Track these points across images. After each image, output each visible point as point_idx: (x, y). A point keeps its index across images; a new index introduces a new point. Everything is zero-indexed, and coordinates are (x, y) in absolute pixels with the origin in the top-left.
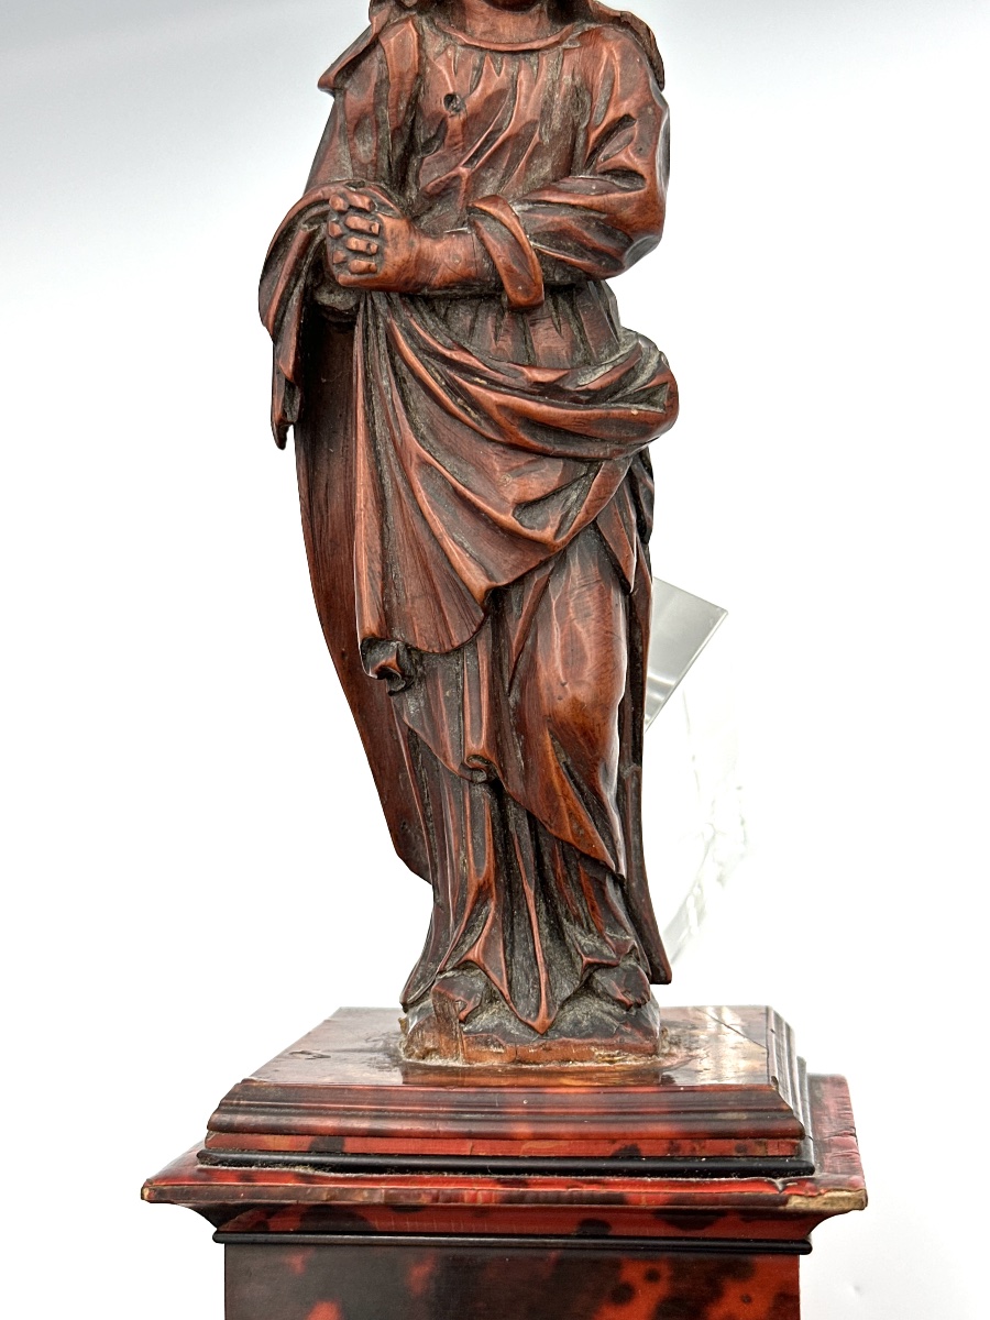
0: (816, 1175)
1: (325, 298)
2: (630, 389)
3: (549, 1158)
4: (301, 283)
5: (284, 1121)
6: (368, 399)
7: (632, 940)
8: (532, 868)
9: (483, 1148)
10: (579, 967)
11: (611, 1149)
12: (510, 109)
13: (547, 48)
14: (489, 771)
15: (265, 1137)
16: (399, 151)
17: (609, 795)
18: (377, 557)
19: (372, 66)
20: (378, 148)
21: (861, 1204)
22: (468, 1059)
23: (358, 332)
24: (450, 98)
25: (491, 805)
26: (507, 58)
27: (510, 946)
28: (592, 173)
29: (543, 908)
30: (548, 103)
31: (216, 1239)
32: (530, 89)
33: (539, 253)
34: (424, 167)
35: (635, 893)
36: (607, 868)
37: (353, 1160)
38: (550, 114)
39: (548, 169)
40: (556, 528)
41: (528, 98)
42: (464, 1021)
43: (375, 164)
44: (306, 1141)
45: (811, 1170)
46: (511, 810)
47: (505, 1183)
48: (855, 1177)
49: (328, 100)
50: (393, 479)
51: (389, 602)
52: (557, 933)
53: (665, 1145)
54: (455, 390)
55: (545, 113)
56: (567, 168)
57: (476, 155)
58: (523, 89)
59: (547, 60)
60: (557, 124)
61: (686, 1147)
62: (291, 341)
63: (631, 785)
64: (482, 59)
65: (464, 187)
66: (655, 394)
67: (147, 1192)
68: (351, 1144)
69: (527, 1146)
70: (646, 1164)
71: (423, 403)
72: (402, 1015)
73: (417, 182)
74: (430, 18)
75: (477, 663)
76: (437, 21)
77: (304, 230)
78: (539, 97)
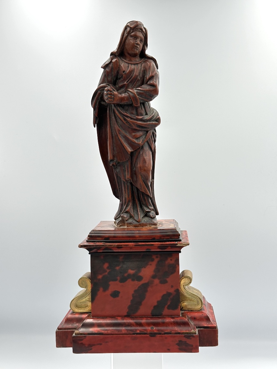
0: (182, 241)
1: (102, 103)
2: (153, 119)
3: (141, 240)
4: (99, 101)
5: (100, 235)
6: (110, 120)
7: (152, 208)
8: (137, 196)
9: (131, 239)
10: (145, 212)
11: (152, 238)
12: (133, 73)
13: (139, 63)
14: (130, 181)
15: (97, 238)
16: (115, 79)
17: (149, 184)
18: (112, 147)
19: (111, 65)
20: (111, 79)
21: (188, 245)
22: (127, 227)
23: (108, 109)
24: (124, 72)
25: (130, 187)
26: (133, 65)
27: (134, 209)
28: (147, 85)
29: (139, 203)
31: (89, 253)
33: (139, 98)
34: (119, 82)
35: (153, 200)
36: (149, 196)
37: (111, 241)
38: (140, 74)
39: (140, 83)
40: (141, 142)
41: (136, 72)
42: (126, 221)
43: (111, 81)
44: (103, 238)
45: (181, 240)
46: (134, 187)
47: (135, 243)
48: (187, 241)
49: (103, 70)
50: (114, 134)
51: (114, 153)
52: (141, 207)
53: (159, 238)
54: (125, 120)
55: (139, 74)
56: (142, 84)
57: (128, 81)
58: (135, 70)
59: (139, 65)
60: (141, 76)
61: (162, 238)
62: (97, 110)
63: (152, 183)
64: (129, 65)
65: (126, 86)
67: (79, 246)
68: (110, 239)
69: (138, 238)
70: (156, 240)
71: (119, 121)
72: (115, 221)
73: (118, 85)
74: (120, 58)
75: (129, 164)
76: (121, 58)
77: (99, 92)
78: (138, 71)
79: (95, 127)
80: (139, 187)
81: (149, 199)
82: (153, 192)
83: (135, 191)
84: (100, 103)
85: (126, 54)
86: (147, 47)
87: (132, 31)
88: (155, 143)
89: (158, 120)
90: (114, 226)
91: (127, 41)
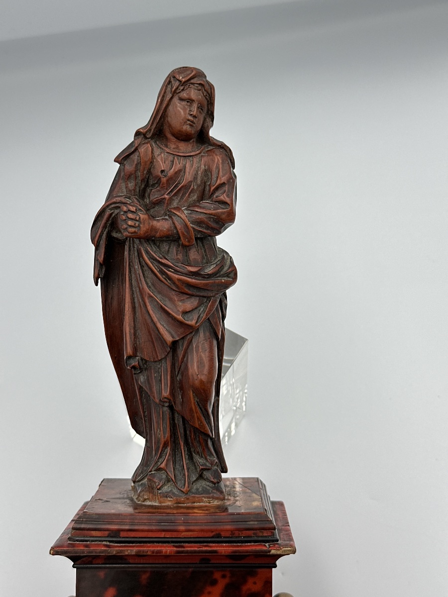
0: (279, 542)
1: (115, 235)
2: (221, 273)
3: (191, 538)
4: (107, 230)
5: (99, 527)
6: (130, 272)
7: (216, 460)
8: (183, 435)
9: (168, 535)
10: (198, 470)
11: (211, 534)
12: (183, 176)
13: (196, 155)
14: (169, 402)
15: (92, 532)
16: (143, 186)
17: (210, 411)
18: (132, 328)
19: (135, 157)
20: (136, 185)
21: (294, 552)
22: (160, 502)
23: (127, 247)
24: (162, 171)
25: (169, 414)
26: (182, 158)
27: (174, 463)
28: (212, 201)
29: (186, 449)
30: (196, 174)
31: (73, 567)
32: (190, 170)
33: (193, 228)
34: (152, 193)
35: (217, 442)
36: (209, 436)
37: (123, 539)
38: (197, 178)
39: (196, 197)
40: (196, 321)
41: (189, 173)
42: (159, 489)
43: (134, 190)
44: (107, 533)
46: (176, 415)
47: (176, 547)
48: (292, 542)
50: (138, 300)
51: (136, 343)
52: (191, 458)
53: (230, 533)
54: (162, 272)
55: (195, 178)
56: (202, 197)
57: (171, 191)
58: (187, 170)
59: (196, 160)
60: (199, 182)
61: (237, 533)
63: (216, 405)
64: (174, 158)
65: (166, 202)
66: (230, 274)
67: (52, 552)
68: (122, 534)
69: (183, 534)
70: (223, 539)
71: (150, 275)
72: (133, 484)
73: (149, 198)
74: (155, 142)
75: (167, 365)
76: (158, 142)
77: (108, 212)
78: (192, 172)
79: (97, 285)
80: (187, 417)
81: (209, 440)
82: (216, 423)
83: (179, 422)
84: (109, 236)
85: (169, 136)
86: (213, 121)
87: (182, 88)
88: (223, 321)
89: (231, 276)
90: (132, 500)
91: (170, 108)
